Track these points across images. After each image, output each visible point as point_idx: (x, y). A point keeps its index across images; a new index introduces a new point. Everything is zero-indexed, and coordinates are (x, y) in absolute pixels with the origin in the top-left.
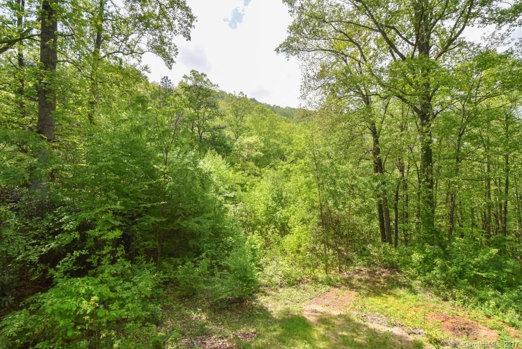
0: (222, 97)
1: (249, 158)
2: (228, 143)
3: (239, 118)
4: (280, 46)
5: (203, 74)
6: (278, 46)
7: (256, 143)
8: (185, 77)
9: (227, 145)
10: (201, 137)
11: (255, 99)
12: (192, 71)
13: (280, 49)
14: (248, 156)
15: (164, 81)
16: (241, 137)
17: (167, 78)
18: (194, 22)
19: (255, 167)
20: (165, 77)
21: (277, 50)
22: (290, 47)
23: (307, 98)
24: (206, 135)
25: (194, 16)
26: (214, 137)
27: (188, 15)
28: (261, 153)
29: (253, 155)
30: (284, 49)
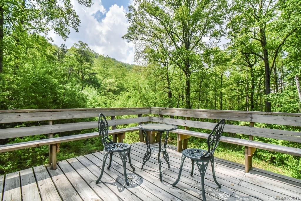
0: (96, 57)
1: (110, 90)
2: (99, 82)
3: (105, 69)
4: (125, 36)
5: (86, 44)
6: (124, 36)
7: (113, 82)
8: (75, 44)
9: (98, 83)
10: (83, 78)
11: (115, 59)
12: (80, 41)
13: (125, 37)
14: (109, 89)
15: (62, 46)
16: (105, 79)
17: (64, 45)
18: (80, 23)
19: (113, 95)
20: (63, 44)
21: (123, 37)
22: (129, 37)
23: (138, 61)
24: (87, 77)
25: (80, 20)
26: (91, 79)
27: (77, 19)
28: (117, 88)
29: (112, 89)
30: (127, 37)
